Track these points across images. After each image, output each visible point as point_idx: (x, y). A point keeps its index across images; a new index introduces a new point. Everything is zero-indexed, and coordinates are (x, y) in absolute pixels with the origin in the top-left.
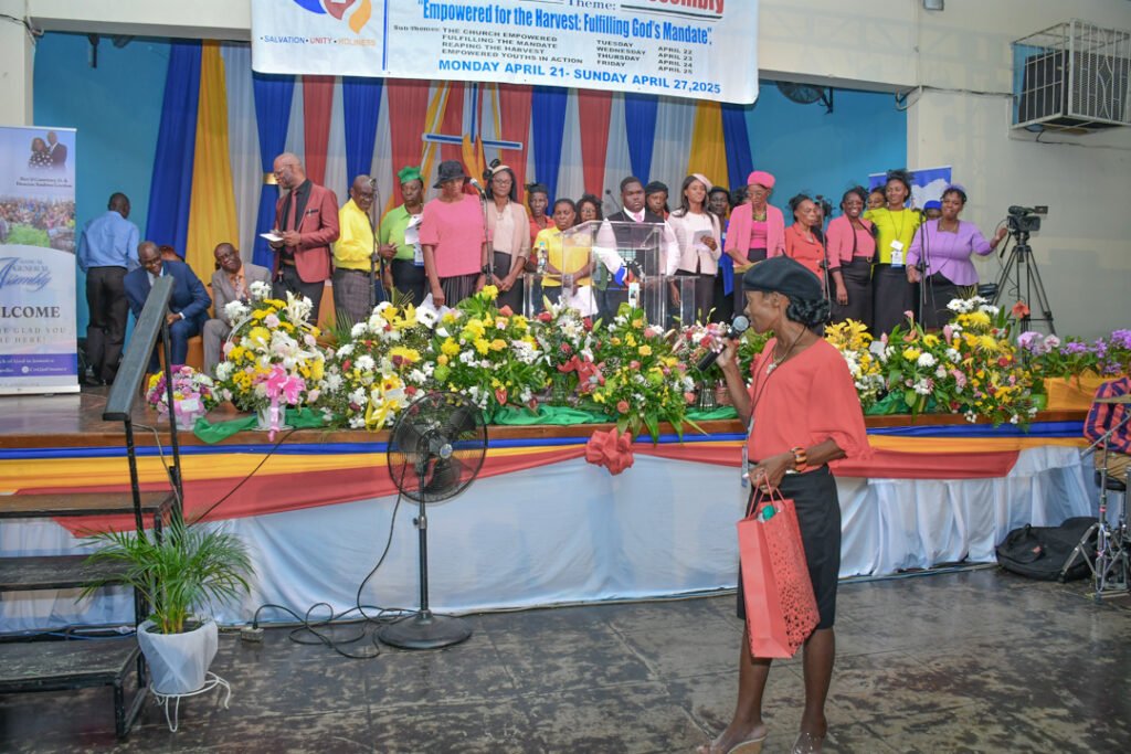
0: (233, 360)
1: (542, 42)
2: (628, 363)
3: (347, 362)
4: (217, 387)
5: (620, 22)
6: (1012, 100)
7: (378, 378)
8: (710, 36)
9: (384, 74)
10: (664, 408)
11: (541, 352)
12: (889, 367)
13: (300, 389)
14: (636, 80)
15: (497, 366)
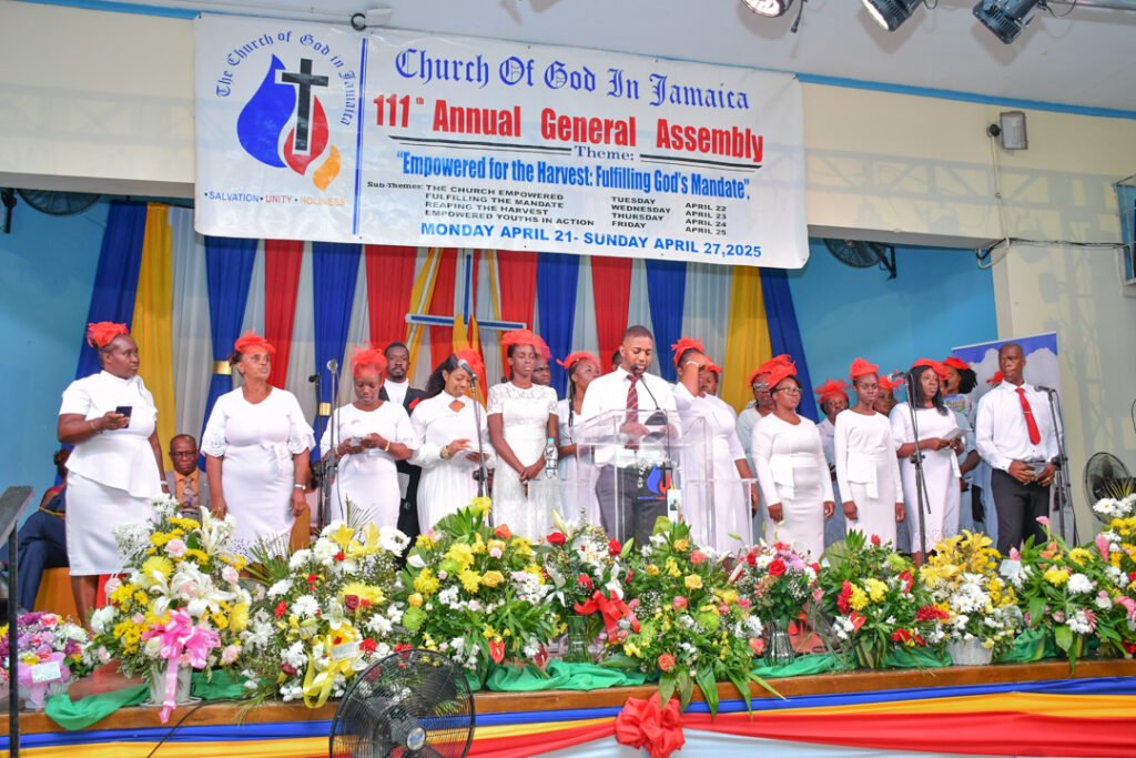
0: (117, 604)
1: (545, 201)
2: (670, 599)
3: (281, 605)
4: (90, 644)
5: (640, 174)
6: (1122, 250)
7: (324, 628)
8: (747, 189)
9: (355, 240)
10: (724, 662)
11: (552, 587)
12: (1026, 595)
13: (212, 644)
14: (658, 244)
15: (490, 609)
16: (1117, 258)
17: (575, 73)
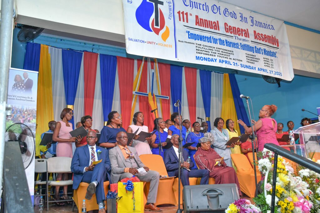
1: (229, 52)
5: (251, 47)
8: (277, 55)
9: (176, 60)
14: (259, 69)
17: (231, 13)
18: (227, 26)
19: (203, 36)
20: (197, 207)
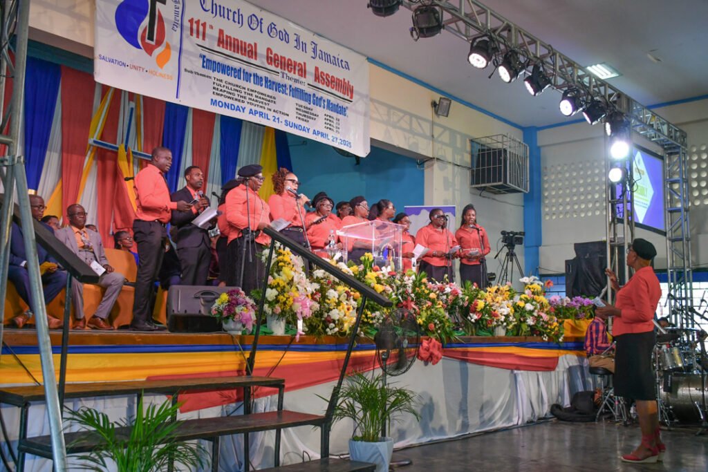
1: (268, 98)
5: (307, 94)
6: (471, 171)
8: (347, 112)
9: (177, 102)
14: (314, 132)
16: (468, 173)
17: (280, 31)
18: (271, 54)
19: (228, 66)
20: (186, 311)
